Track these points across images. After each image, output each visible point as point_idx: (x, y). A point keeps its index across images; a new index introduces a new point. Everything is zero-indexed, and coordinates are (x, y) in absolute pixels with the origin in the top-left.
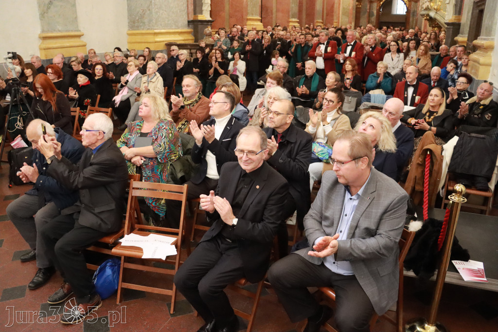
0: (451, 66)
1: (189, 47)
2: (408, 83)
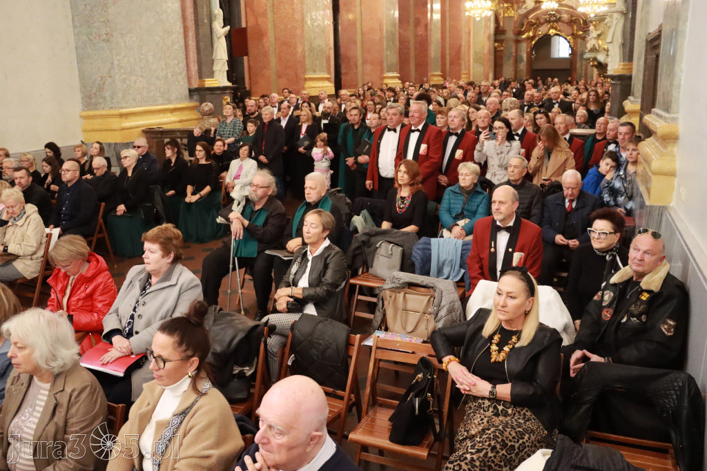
0: (607, 164)
1: (179, 134)
2: (498, 223)
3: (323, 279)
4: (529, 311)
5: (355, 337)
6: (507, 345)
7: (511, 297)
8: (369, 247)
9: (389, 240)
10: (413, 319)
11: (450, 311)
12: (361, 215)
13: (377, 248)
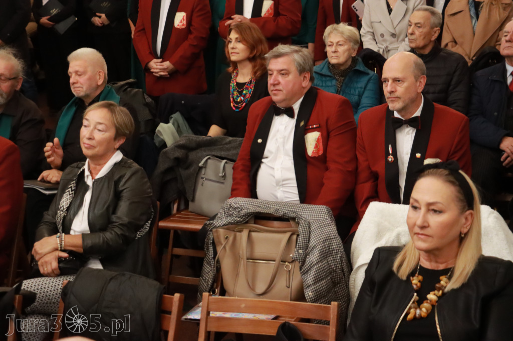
3: (114, 218)
4: (466, 234)
5: (172, 299)
6: (434, 290)
7: (435, 211)
8: (187, 168)
9: (218, 154)
10: (265, 272)
11: (326, 254)
12: (171, 121)
13: (201, 168)
